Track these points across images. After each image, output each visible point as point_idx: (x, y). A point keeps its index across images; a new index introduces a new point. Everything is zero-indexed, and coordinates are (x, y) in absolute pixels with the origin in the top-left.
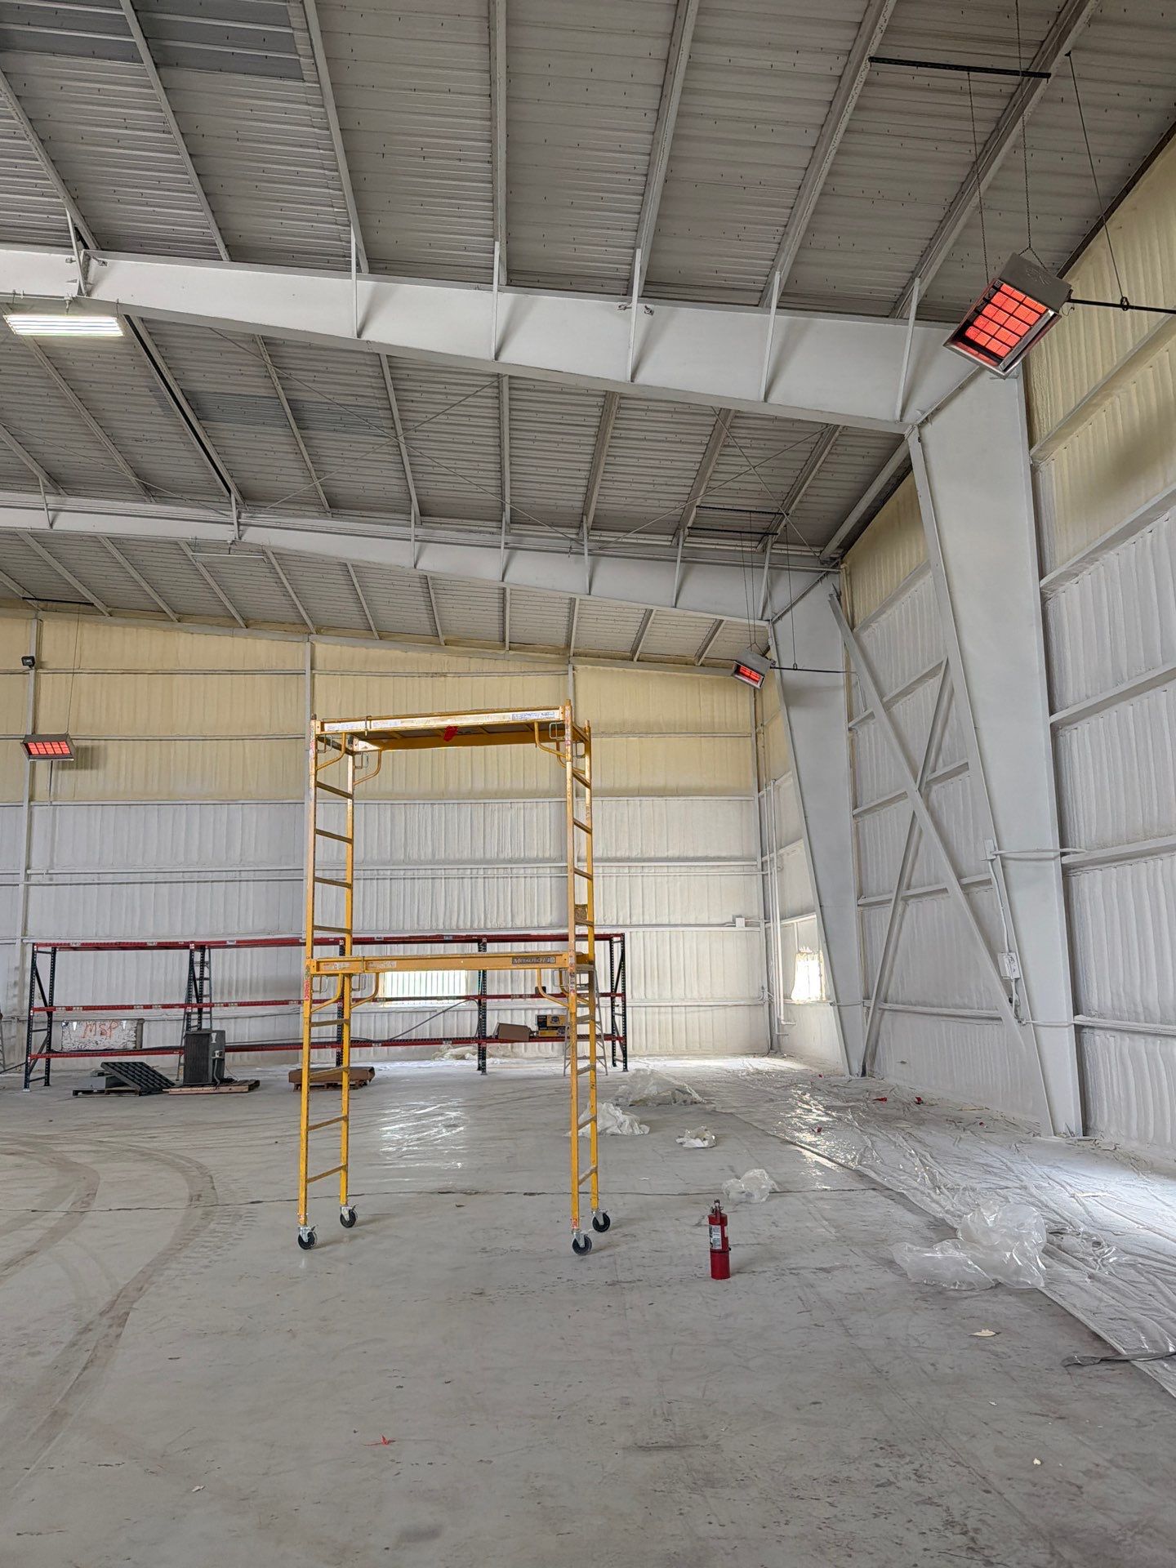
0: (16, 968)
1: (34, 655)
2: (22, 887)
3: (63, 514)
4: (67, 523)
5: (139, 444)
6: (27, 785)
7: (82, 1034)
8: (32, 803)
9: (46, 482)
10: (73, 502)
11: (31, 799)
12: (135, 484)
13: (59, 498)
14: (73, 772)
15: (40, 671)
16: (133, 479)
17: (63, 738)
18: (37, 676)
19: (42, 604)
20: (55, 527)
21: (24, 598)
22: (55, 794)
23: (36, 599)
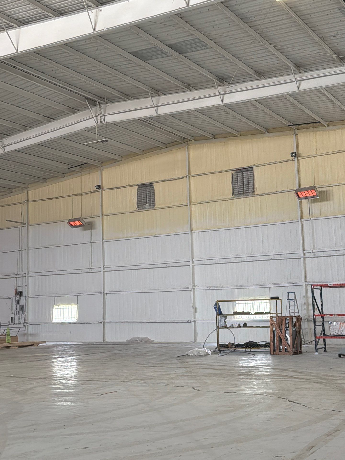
0: (304, 297)
1: (295, 151)
2: (302, 259)
3: (303, 81)
4: (306, 85)
5: (335, 38)
6: (299, 212)
7: (338, 327)
8: (302, 220)
9: (294, 68)
10: (307, 75)
11: (302, 218)
12: (335, 58)
13: (300, 75)
14: (319, 204)
15: (299, 158)
16: (334, 56)
17: (313, 188)
18: (298, 160)
19: (297, 127)
20: (300, 89)
21: (289, 126)
22: (312, 215)
23: (294, 125)
